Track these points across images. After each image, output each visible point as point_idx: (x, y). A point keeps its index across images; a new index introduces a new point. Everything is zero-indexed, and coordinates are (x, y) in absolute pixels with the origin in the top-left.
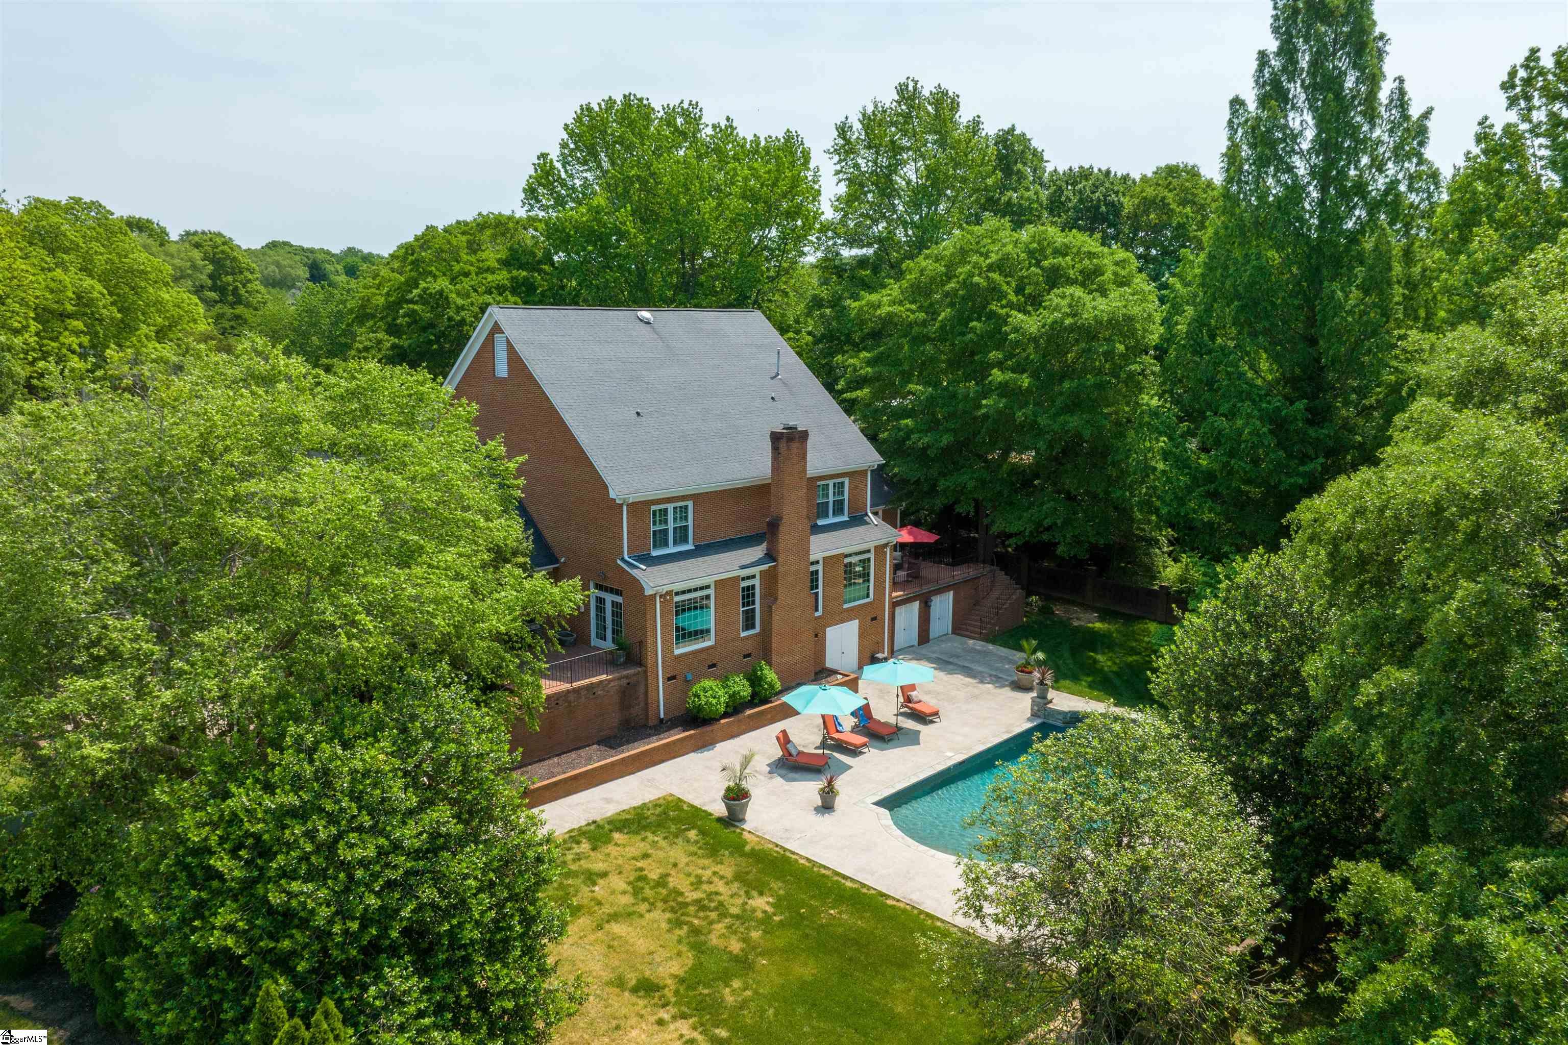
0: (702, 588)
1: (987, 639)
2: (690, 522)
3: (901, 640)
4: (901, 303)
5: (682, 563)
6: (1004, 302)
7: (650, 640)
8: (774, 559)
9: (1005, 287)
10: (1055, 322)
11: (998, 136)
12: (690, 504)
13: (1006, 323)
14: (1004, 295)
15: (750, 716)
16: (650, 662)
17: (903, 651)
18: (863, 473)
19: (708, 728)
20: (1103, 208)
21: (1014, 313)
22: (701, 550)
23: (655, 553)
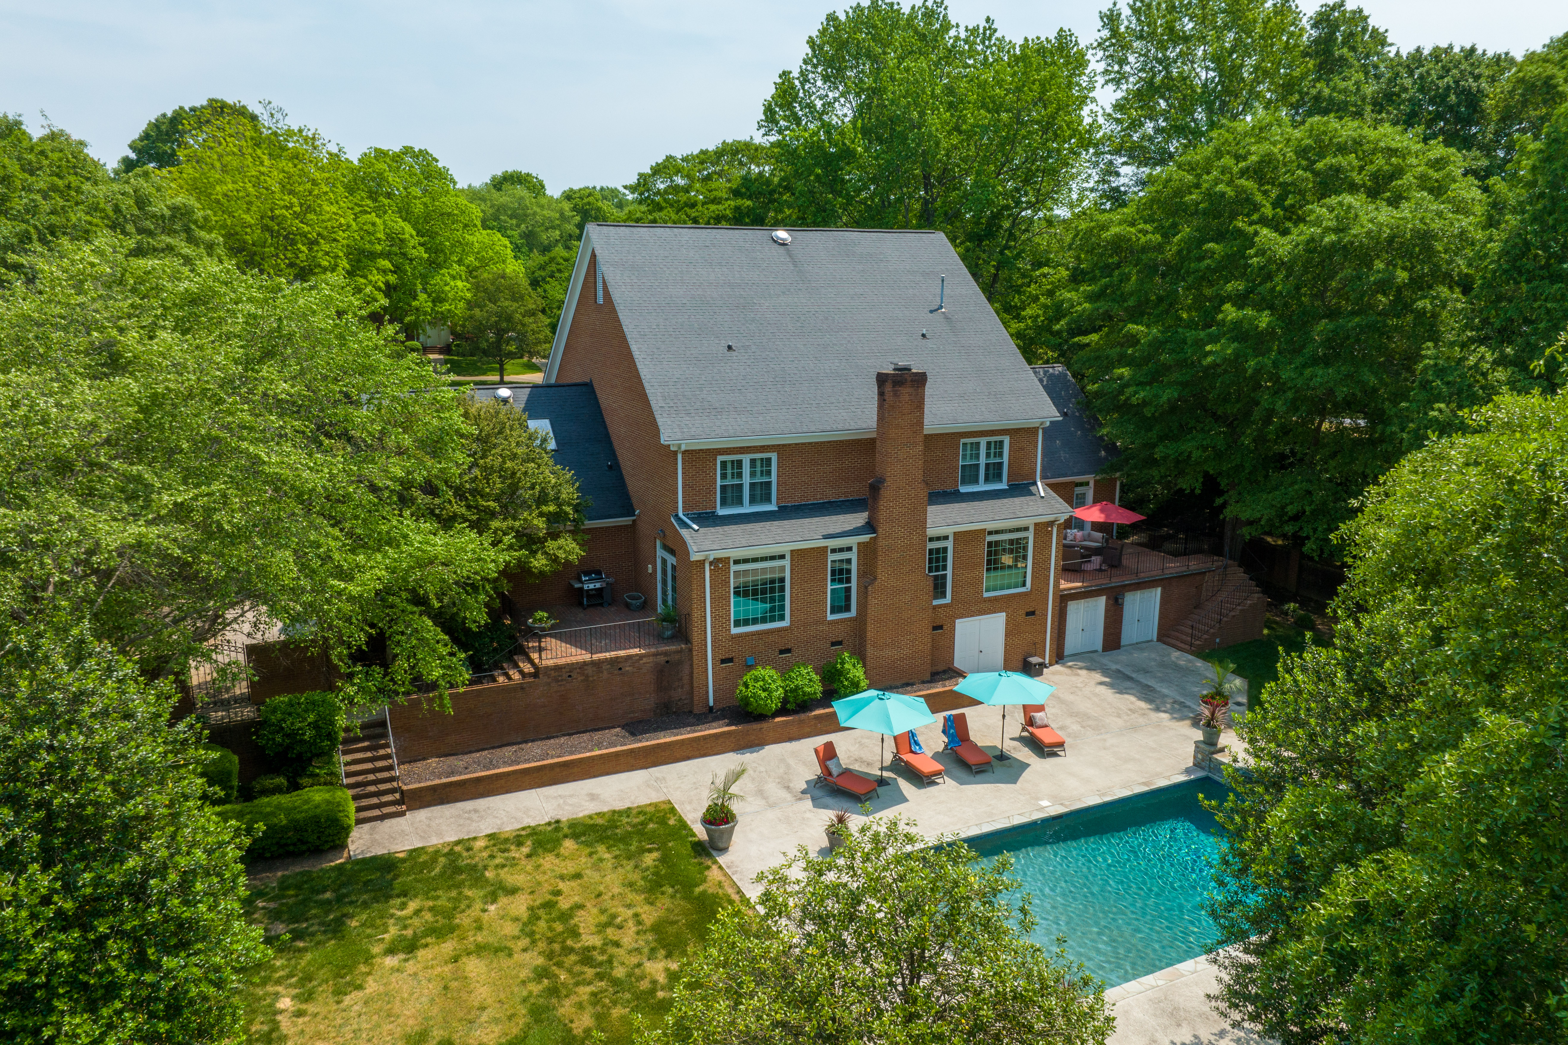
0: (773, 558)
1: (1200, 654)
2: (774, 478)
3: (1073, 641)
4: (1133, 224)
5: (750, 526)
6: (1255, 217)
7: (696, 615)
8: (874, 531)
9: (1259, 198)
10: (1312, 240)
11: (1320, 14)
12: (774, 457)
13: (1252, 245)
14: (1256, 207)
15: (817, 717)
16: (696, 638)
17: (1076, 656)
18: (1033, 431)
19: (756, 726)
20: (1453, 98)
21: (1265, 231)
22: (785, 512)
23: (721, 512)
